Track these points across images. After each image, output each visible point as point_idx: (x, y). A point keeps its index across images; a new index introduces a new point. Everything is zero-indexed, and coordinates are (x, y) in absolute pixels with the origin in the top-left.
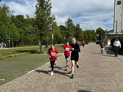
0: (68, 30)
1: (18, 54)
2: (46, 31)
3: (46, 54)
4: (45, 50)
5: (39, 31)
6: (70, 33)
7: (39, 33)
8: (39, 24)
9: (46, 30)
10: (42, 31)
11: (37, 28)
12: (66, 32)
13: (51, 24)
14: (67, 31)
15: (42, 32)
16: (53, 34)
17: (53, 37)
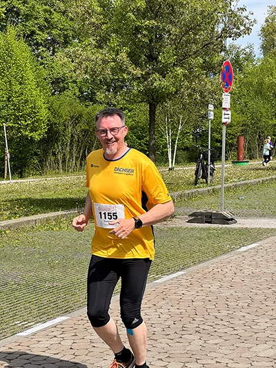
1: (13, 221)
2: (179, 70)
3: (181, 222)
5: (138, 72)
7: (136, 88)
8: (138, 30)
9: (180, 62)
10: (156, 76)
11: (123, 56)
13: (217, 22)
15: (158, 82)
16: (227, 91)
17: (229, 112)
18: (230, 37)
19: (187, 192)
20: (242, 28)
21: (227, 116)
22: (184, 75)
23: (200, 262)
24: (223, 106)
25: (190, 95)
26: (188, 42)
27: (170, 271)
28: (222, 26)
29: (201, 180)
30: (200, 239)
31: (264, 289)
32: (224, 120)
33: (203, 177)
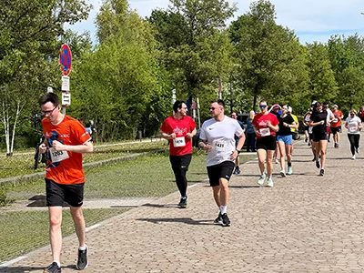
0: (192, 43)
2: (18, 53)
3: (21, 207)
4: (30, 181)
6: (202, 65)
9: (18, 44)
12: (175, 54)
13: (54, 6)
14: (186, 46)
16: (66, 74)
17: (69, 95)
18: (68, 21)
19: (26, 176)
20: (79, 13)
21: (66, 99)
22: (23, 58)
23: (42, 245)
24: (63, 89)
25: (29, 78)
26: (24, 24)
27: (10, 256)
28: (59, 10)
29: (41, 164)
30: (41, 222)
31: (107, 267)
32: (64, 103)
33: (43, 162)
